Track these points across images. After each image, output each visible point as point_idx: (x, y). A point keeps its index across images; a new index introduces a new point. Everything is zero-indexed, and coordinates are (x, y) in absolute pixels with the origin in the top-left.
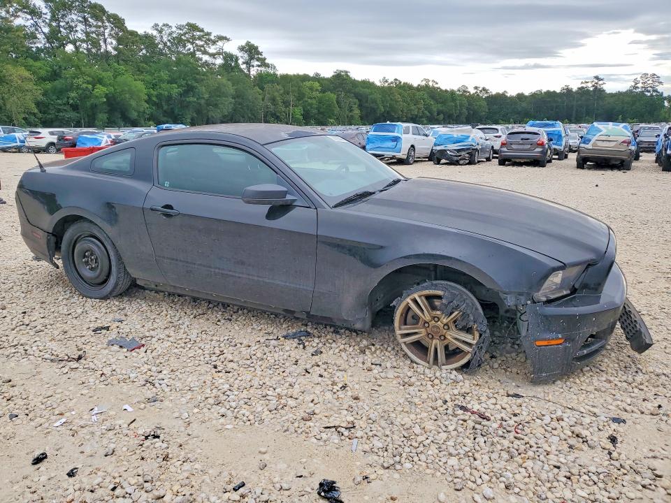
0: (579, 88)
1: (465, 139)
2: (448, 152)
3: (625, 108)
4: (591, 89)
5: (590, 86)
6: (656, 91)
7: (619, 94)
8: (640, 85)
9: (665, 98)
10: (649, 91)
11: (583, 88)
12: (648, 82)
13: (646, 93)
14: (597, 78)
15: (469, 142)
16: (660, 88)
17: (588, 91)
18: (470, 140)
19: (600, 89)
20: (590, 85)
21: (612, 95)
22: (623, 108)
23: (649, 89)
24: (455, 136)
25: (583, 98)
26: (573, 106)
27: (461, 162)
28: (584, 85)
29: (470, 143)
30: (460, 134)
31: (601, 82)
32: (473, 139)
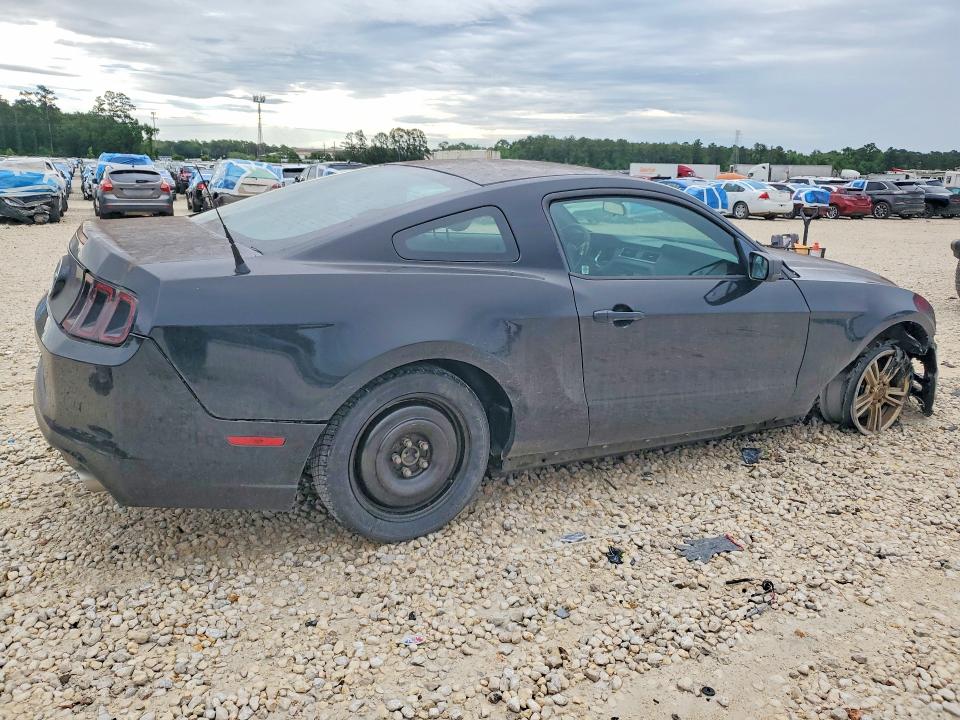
0: (18, 102)
1: (38, 179)
2: (7, 201)
3: (93, 138)
4: (38, 104)
5: (35, 100)
6: (127, 117)
7: (79, 117)
8: (106, 107)
9: (142, 128)
10: (119, 117)
11: (23, 101)
12: (117, 104)
13: (116, 119)
14: (42, 88)
15: (44, 184)
16: (133, 114)
17: (33, 107)
18: (45, 181)
19: (51, 107)
20: (34, 98)
21: (69, 117)
22: (90, 136)
23: (119, 113)
24: (17, 174)
25: (28, 118)
26: (14, 128)
27: (39, 218)
28: (26, 98)
29: (46, 187)
30: (24, 171)
31: (50, 96)
32: (50, 180)
